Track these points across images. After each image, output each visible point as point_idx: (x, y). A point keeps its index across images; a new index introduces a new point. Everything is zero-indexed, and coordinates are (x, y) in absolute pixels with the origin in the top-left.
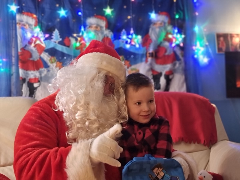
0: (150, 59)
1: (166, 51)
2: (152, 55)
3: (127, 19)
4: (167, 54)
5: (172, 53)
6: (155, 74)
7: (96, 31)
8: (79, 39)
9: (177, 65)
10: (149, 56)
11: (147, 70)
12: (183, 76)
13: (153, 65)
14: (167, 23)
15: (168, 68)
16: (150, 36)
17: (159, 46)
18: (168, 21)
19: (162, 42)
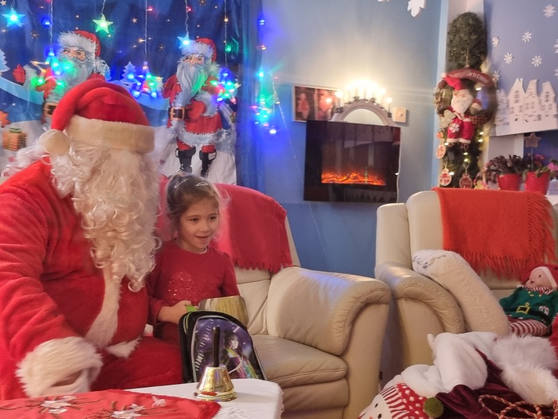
0: (175, 121)
1: (205, 110)
2: (179, 114)
3: (137, 43)
4: (206, 115)
5: (216, 113)
6: (183, 149)
7: (76, 60)
8: (43, 71)
9: (224, 136)
10: (174, 116)
11: (168, 140)
12: (231, 158)
13: (180, 132)
14: (211, 60)
15: (208, 140)
16: (179, 79)
17: (193, 100)
18: (213, 55)
19: (200, 92)
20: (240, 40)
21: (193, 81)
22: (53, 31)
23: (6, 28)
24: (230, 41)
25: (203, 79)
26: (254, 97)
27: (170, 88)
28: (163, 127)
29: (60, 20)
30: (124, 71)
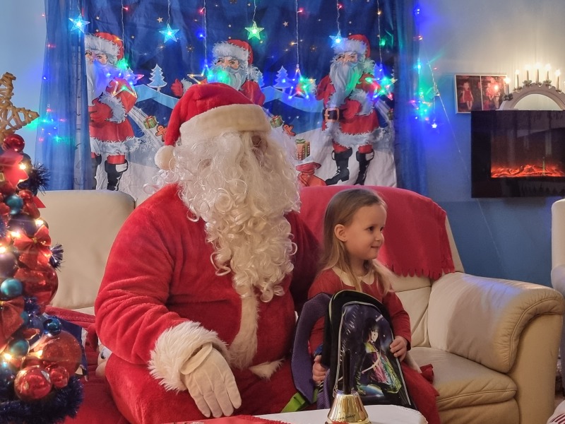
0: (330, 123)
1: (360, 109)
2: (333, 115)
3: (289, 46)
4: (361, 114)
5: (372, 111)
6: (339, 151)
7: (230, 69)
9: (381, 135)
10: (329, 118)
11: (324, 143)
12: (390, 157)
13: (336, 134)
14: (364, 57)
15: (364, 140)
16: (332, 79)
17: (348, 99)
18: (366, 52)
19: (354, 89)
20: (395, 32)
21: (347, 80)
22: (208, 43)
23: (164, 44)
24: (384, 34)
25: (356, 77)
26: (412, 92)
27: (324, 90)
28: (318, 130)
29: (214, 32)
30: (277, 76)
